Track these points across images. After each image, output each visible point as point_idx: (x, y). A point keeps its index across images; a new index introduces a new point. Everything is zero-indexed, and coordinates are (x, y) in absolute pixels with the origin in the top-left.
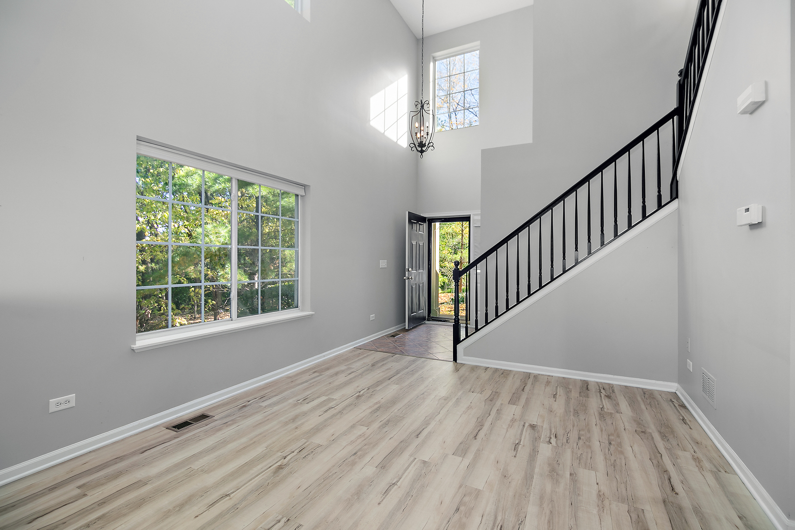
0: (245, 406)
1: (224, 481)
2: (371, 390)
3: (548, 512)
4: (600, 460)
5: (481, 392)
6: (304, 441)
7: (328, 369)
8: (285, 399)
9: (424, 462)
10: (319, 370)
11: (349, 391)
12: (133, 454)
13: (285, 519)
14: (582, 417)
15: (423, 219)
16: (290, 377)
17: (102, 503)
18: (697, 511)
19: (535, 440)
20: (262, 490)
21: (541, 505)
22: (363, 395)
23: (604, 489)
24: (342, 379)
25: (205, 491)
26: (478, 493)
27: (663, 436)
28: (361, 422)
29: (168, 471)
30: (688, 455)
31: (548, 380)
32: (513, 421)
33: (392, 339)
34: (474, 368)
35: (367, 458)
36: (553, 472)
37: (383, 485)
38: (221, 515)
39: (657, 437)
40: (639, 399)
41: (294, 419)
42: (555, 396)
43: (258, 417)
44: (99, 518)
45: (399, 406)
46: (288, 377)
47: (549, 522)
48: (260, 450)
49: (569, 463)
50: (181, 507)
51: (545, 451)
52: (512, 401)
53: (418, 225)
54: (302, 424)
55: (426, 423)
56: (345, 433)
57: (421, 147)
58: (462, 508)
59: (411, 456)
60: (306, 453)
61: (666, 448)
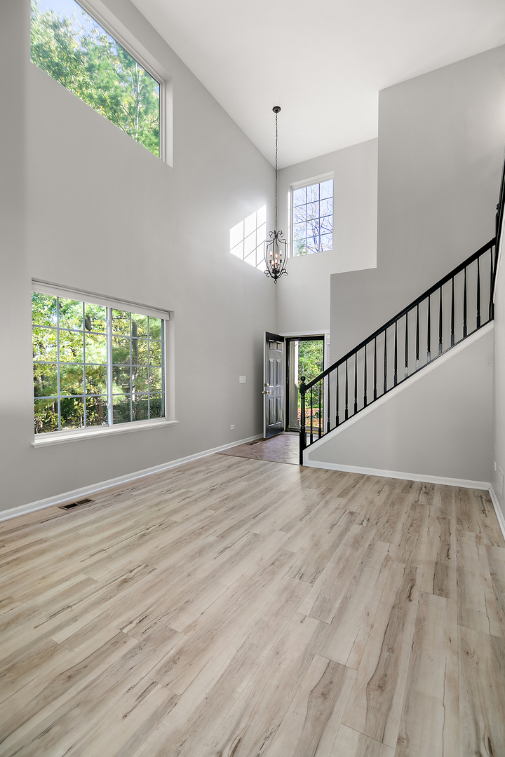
0: (119, 495)
1: (102, 541)
2: (223, 485)
3: (341, 567)
4: (397, 538)
5: (318, 487)
6: (163, 518)
7: (190, 469)
8: (152, 490)
9: (256, 535)
10: (182, 470)
11: (205, 485)
12: (35, 523)
13: (144, 565)
14: (396, 507)
15: (281, 339)
16: (158, 475)
17: (16, 551)
18: (460, 570)
19: (350, 522)
20: (129, 548)
21: (338, 563)
22: (216, 489)
23: (391, 554)
24: (201, 476)
25: (88, 547)
26: (292, 554)
27: (459, 521)
28: (211, 508)
29: (61, 534)
30: (473, 534)
31: (379, 480)
32: (337, 509)
33: (251, 446)
34: (316, 470)
35: (212, 531)
36: (356, 543)
37: (220, 548)
38: (99, 561)
39: (454, 522)
40: (453, 495)
41: (157, 504)
42: (379, 492)
43: (130, 502)
44: (15, 560)
45: (245, 497)
46: (156, 475)
47: (340, 572)
48: (129, 523)
49: (371, 538)
50: (71, 555)
51: (356, 529)
52: (341, 495)
53: (276, 344)
54: (164, 508)
55: (264, 509)
56: (197, 515)
57: (276, 273)
58: (277, 563)
59: (245, 530)
60: (164, 526)
61: (457, 530)
